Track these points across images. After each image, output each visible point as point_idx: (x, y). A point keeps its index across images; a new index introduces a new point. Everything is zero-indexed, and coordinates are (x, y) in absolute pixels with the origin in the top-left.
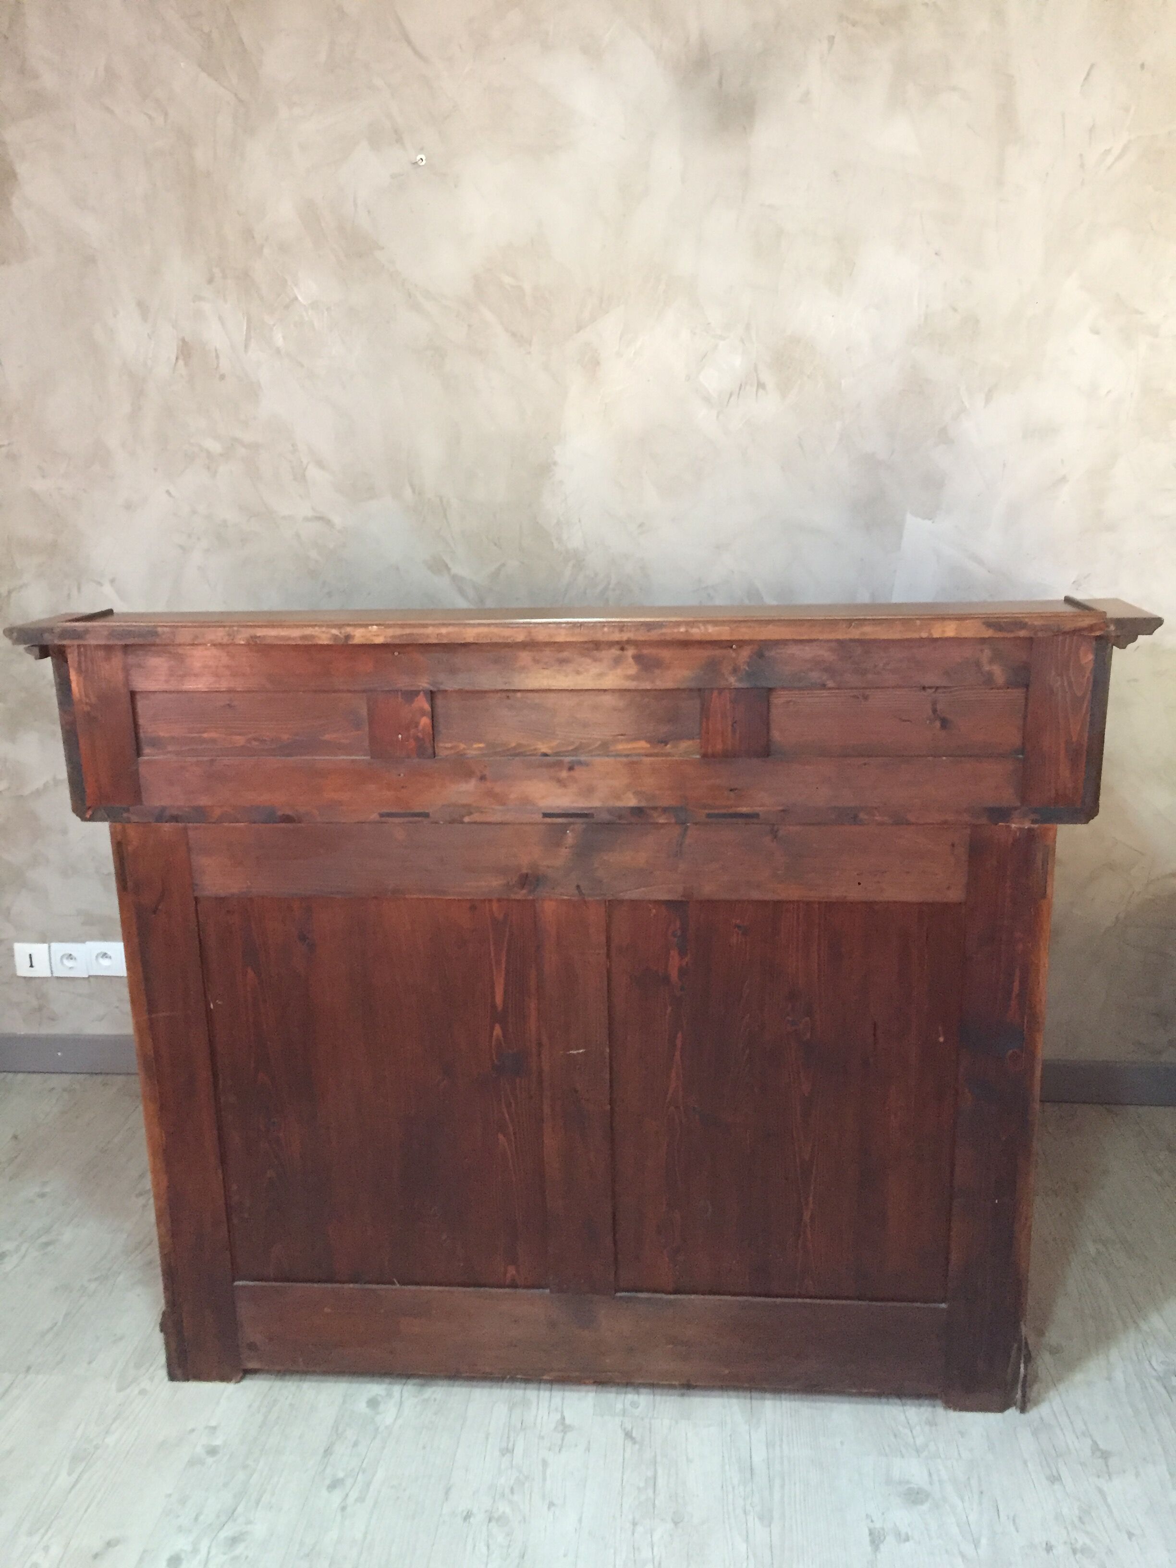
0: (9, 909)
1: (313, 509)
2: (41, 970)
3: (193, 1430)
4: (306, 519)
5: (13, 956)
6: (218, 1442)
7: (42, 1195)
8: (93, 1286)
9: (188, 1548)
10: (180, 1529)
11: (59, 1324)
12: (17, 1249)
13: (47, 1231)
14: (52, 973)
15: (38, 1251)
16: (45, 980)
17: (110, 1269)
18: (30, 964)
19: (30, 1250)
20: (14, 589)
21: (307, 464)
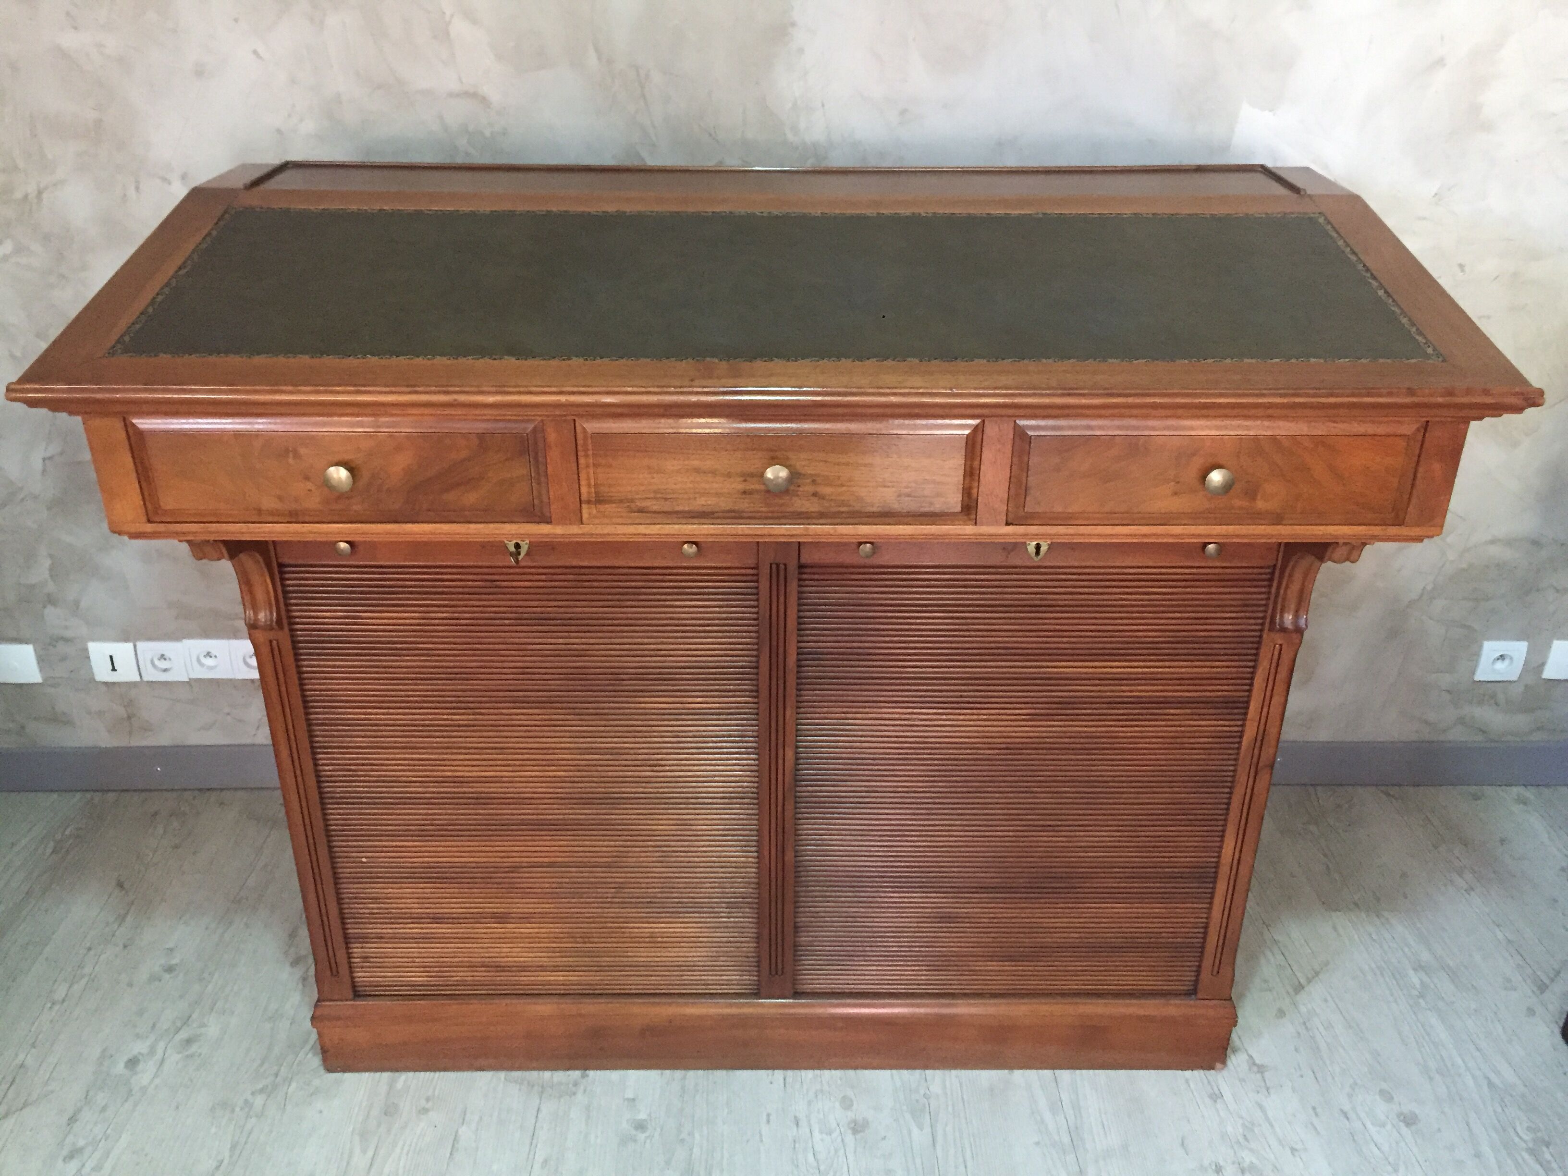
0: (77, 603)
1: (461, 81)
2: (127, 673)
4: (451, 95)
5: (88, 658)
7: (170, 969)
8: (259, 1101)
11: (227, 1161)
12: (152, 1051)
13: (186, 1021)
14: (141, 676)
15: (179, 1053)
16: (134, 684)
17: (276, 1075)
18: (111, 667)
19: (169, 1052)
20: (46, 188)
21: (452, 16)
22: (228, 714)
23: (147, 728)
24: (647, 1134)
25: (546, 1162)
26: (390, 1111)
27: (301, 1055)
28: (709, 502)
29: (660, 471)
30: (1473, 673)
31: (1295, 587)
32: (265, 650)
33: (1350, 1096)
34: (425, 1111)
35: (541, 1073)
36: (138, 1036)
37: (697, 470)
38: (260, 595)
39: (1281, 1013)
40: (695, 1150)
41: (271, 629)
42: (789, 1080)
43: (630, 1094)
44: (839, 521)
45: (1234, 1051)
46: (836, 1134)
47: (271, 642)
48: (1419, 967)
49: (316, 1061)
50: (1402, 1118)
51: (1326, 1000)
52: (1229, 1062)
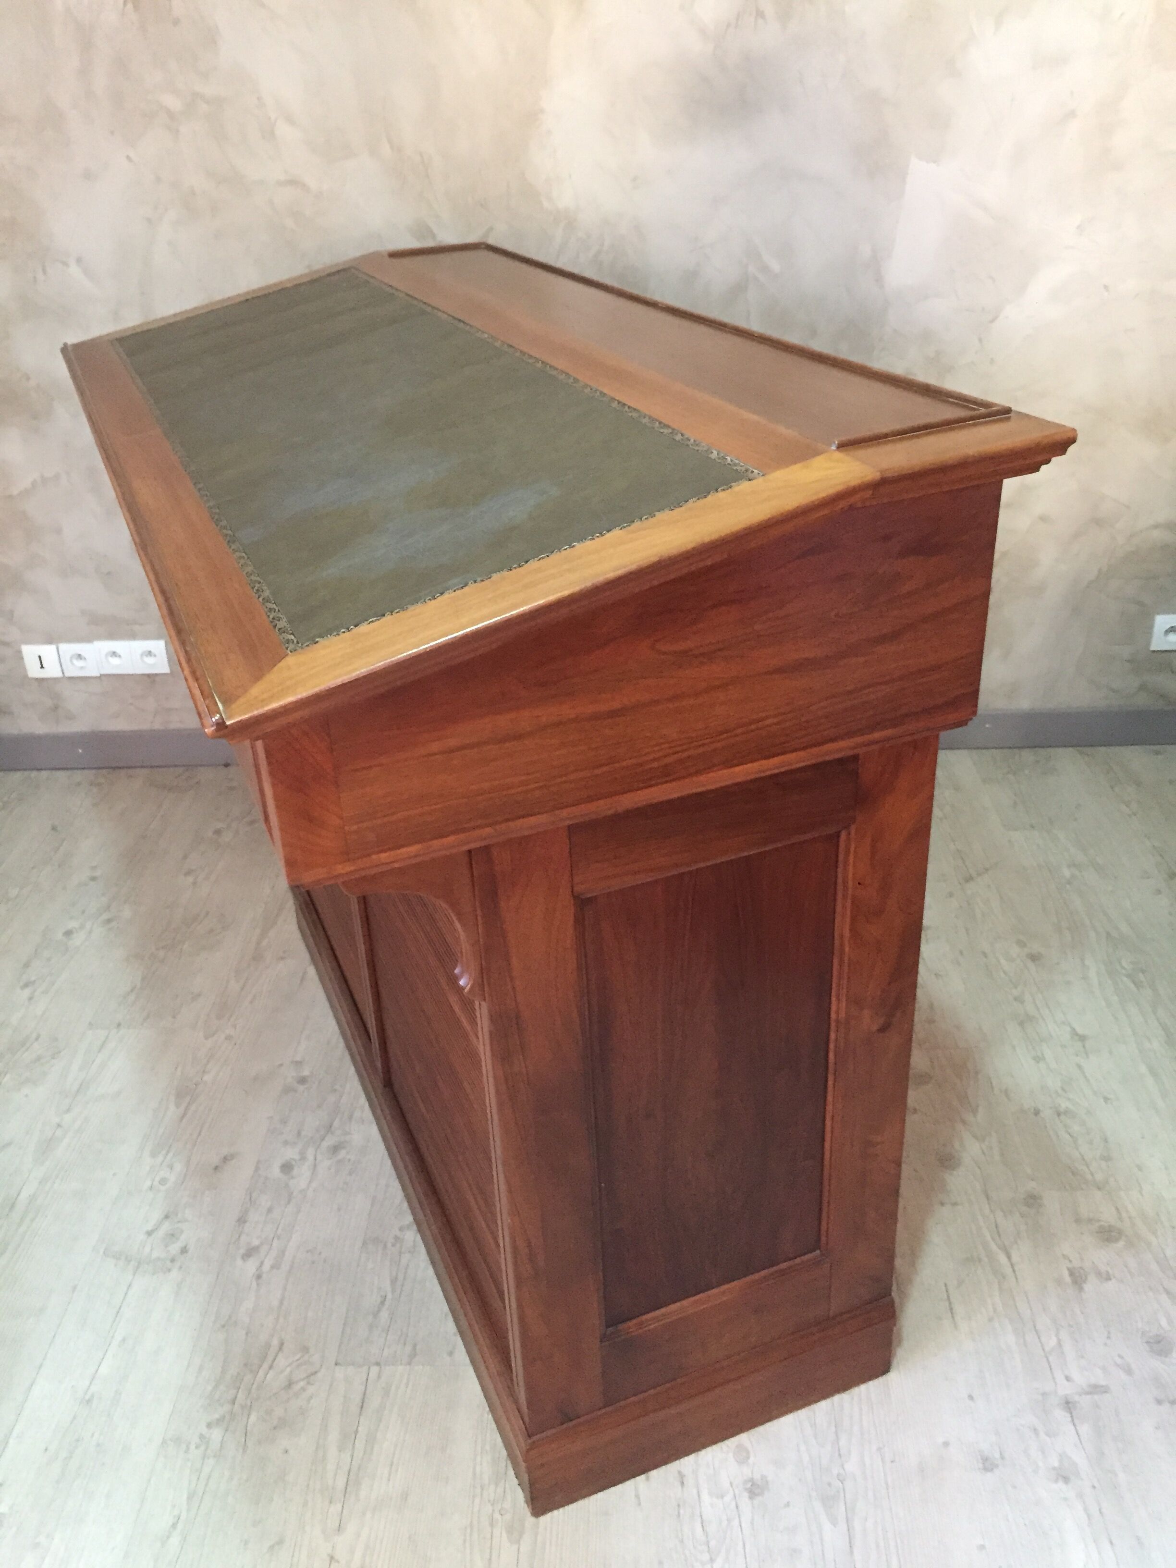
0: (12, 612)
1: (285, 171)
2: (52, 671)
3: (281, 1065)
4: (280, 183)
5: (22, 658)
6: (306, 1073)
7: (93, 879)
8: (161, 953)
9: (297, 1157)
10: (286, 1143)
11: (138, 986)
12: (82, 927)
13: (107, 909)
14: (63, 673)
15: (102, 927)
16: (55, 680)
17: (174, 939)
18: (40, 666)
19: (95, 927)
21: (276, 120)
22: (131, 704)
23: (71, 717)
26: (256, 958)
30: (1149, 643)
33: (992, 943)
34: (282, 958)
36: (71, 918)
39: (953, 896)
48: (1073, 865)
50: (1030, 956)
51: (989, 886)
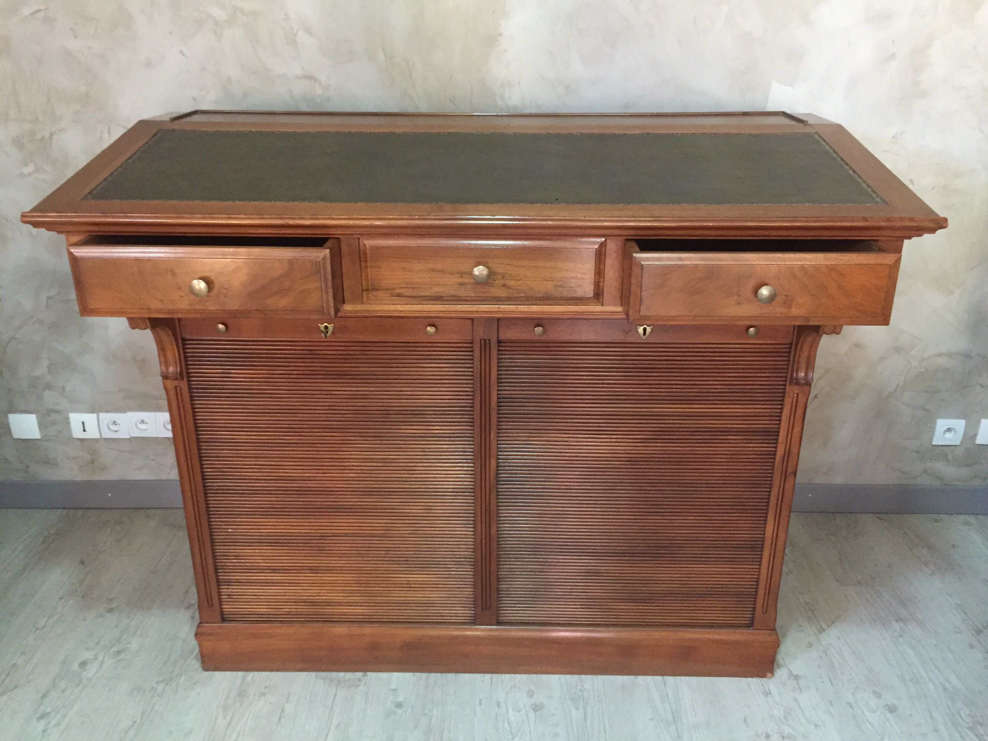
0: (63, 388)
1: (303, 69)
2: (92, 433)
4: (298, 78)
5: (69, 423)
7: (110, 611)
8: (161, 687)
11: (138, 722)
13: (119, 640)
14: (100, 435)
15: (112, 659)
16: (96, 440)
17: (172, 672)
18: (83, 429)
19: (106, 658)
20: (55, 132)
21: (298, 31)
22: (153, 460)
23: (103, 469)
24: (403, 710)
25: (338, 725)
26: (242, 694)
27: (189, 661)
28: (440, 290)
29: (410, 270)
30: (932, 440)
31: (805, 355)
32: (172, 393)
33: (853, 694)
34: (264, 694)
35: (338, 673)
36: (87, 649)
37: (433, 270)
38: (170, 355)
39: (810, 645)
40: (433, 720)
41: (177, 379)
42: (494, 680)
43: (393, 687)
44: (518, 303)
45: (779, 666)
46: (523, 712)
47: (176, 387)
48: (899, 619)
49: (197, 665)
50: (887, 708)
51: (839, 638)
52: (775, 674)
